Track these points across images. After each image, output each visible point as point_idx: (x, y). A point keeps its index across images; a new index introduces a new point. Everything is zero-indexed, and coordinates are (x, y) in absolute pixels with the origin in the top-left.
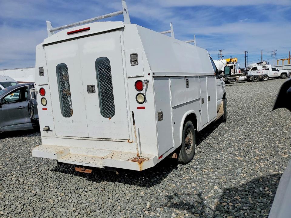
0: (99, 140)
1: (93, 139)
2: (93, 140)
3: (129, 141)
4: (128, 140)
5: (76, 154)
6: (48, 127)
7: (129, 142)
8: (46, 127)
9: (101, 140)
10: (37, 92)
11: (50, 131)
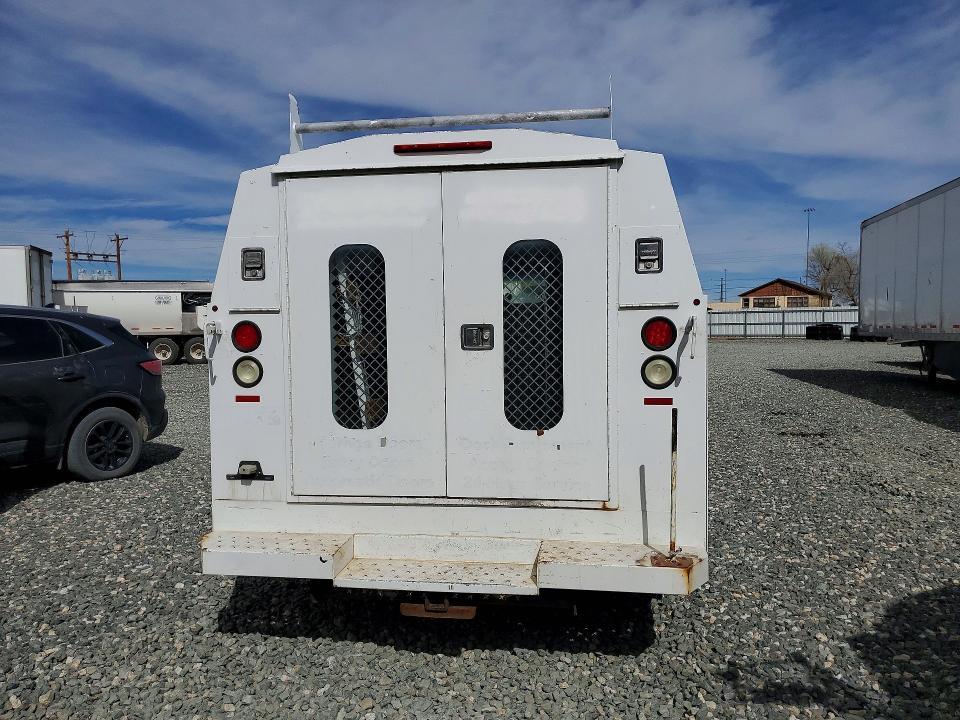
0: (488, 503)
1: (462, 502)
2: (462, 506)
3: (608, 505)
4: (602, 504)
5: (382, 558)
6: (257, 464)
7: (605, 508)
8: (242, 463)
9: (497, 503)
10: (217, 336)
11: (263, 477)
